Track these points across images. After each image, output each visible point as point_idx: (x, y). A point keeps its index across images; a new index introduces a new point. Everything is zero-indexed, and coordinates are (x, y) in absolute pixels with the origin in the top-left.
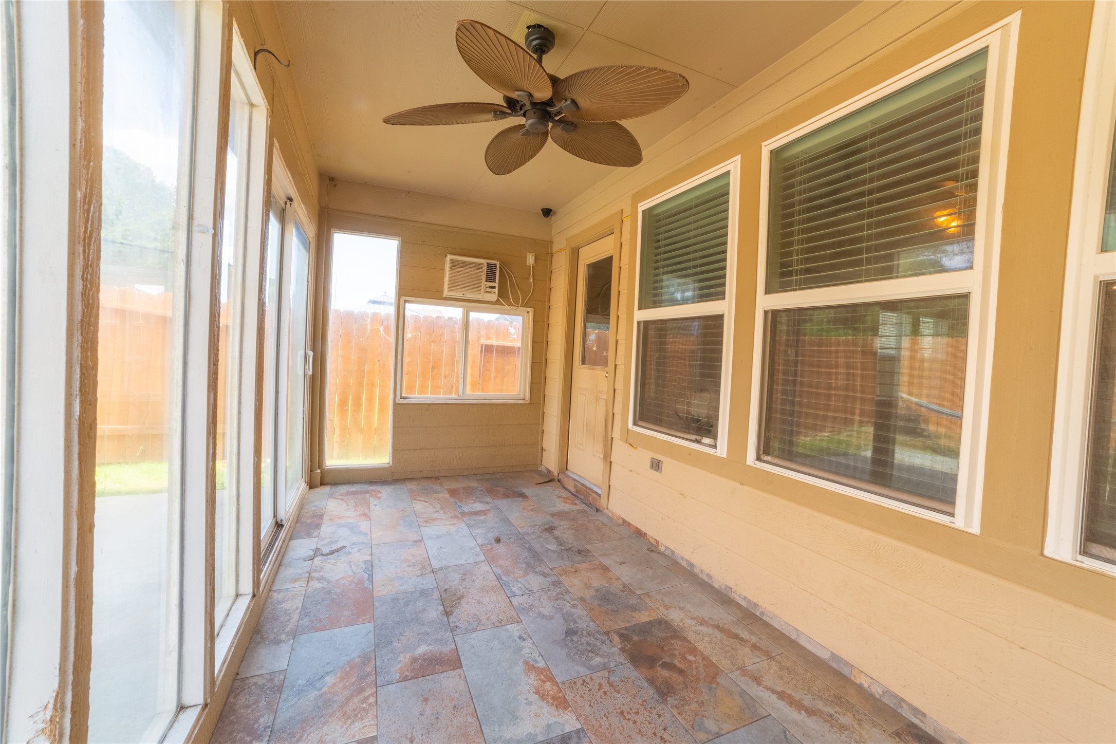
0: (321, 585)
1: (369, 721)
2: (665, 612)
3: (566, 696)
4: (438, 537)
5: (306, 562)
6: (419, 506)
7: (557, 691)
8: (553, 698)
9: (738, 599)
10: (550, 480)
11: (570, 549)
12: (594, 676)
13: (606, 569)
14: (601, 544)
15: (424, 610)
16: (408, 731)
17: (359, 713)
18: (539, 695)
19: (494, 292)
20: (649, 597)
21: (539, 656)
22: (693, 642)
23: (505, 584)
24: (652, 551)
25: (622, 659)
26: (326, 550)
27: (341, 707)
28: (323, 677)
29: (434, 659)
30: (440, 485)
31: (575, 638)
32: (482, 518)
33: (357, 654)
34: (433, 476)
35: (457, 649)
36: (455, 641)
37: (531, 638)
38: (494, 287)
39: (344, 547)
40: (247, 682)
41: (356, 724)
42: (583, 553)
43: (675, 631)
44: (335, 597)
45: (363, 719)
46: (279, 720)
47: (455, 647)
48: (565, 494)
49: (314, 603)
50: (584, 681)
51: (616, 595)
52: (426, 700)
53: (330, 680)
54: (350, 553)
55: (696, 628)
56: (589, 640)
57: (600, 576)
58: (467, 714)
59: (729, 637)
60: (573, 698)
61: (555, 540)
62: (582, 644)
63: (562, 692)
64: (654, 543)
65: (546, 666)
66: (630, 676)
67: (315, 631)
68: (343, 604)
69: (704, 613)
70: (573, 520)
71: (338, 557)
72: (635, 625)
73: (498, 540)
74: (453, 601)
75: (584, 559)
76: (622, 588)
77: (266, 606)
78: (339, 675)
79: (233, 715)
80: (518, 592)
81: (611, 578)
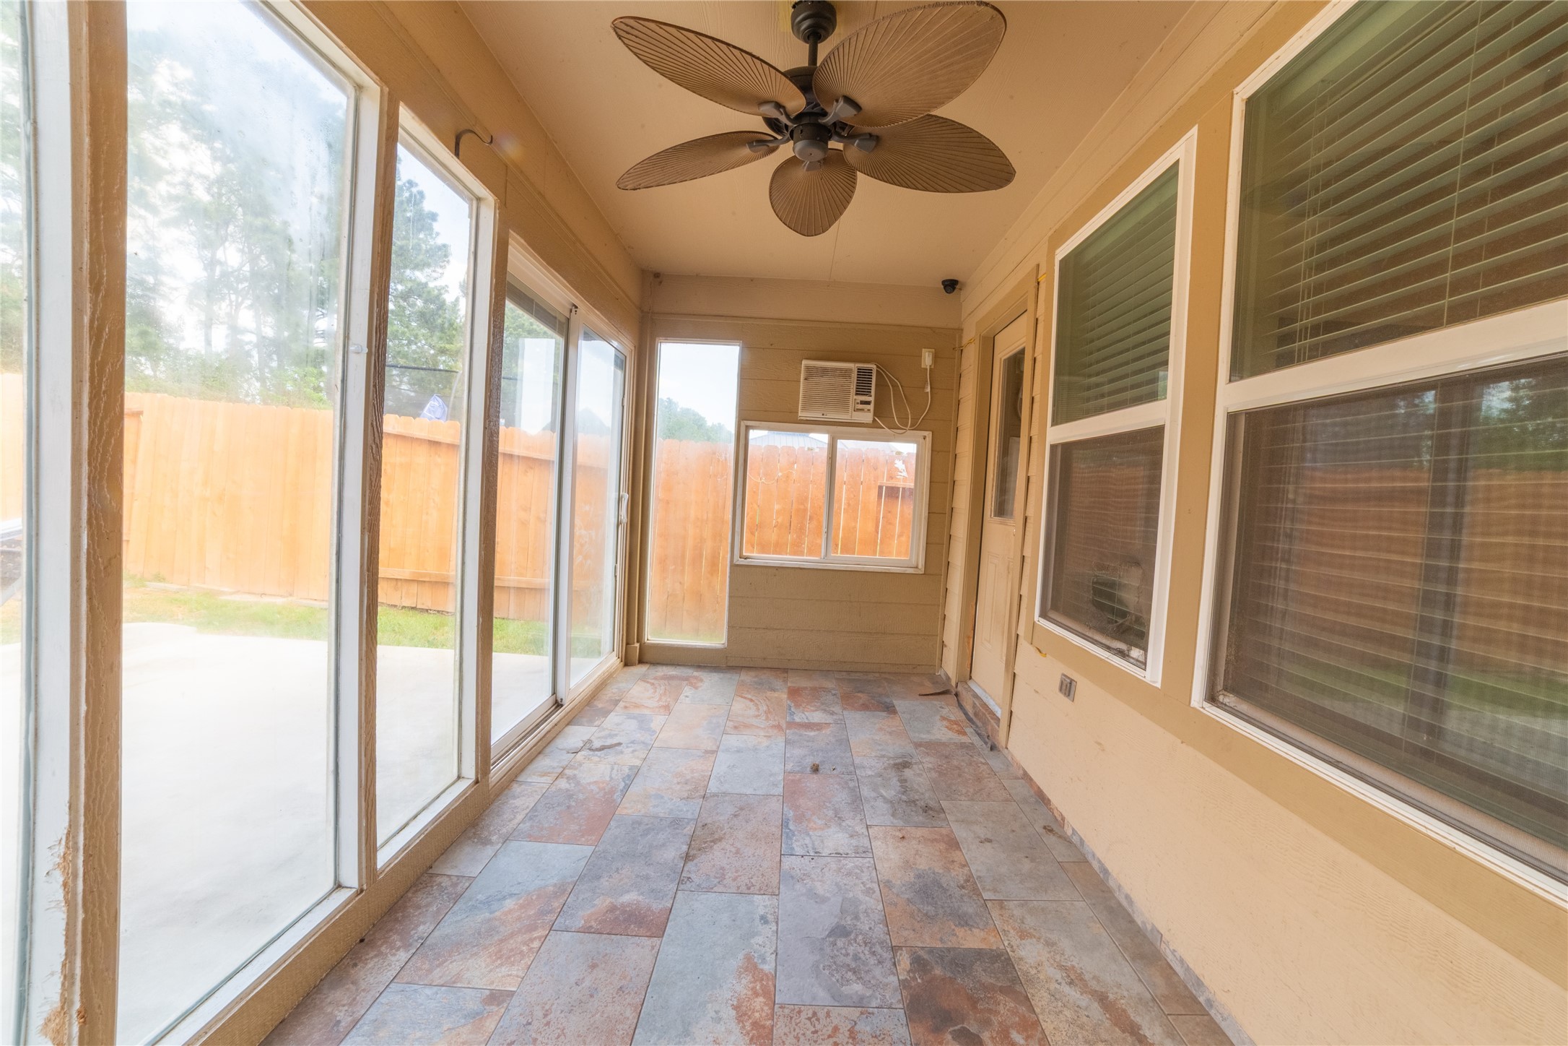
0: (568, 786)
1: (517, 970)
2: (1016, 941)
3: (775, 1029)
4: (739, 751)
5: (569, 755)
6: (740, 706)
7: (767, 1015)
8: (755, 1025)
9: (1170, 958)
10: (944, 691)
11: (914, 802)
12: (835, 1012)
13: (953, 844)
14: (969, 803)
15: (663, 845)
16: (549, 1000)
17: (514, 955)
18: (737, 1013)
19: (869, 410)
20: (1002, 908)
21: (772, 953)
22: (1037, 1010)
23: (787, 834)
24: (1051, 831)
25: (894, 998)
26: (597, 744)
27: (501, 941)
28: (504, 898)
29: (636, 915)
30: (784, 681)
31: (840, 943)
32: (812, 734)
33: (555, 881)
34: (780, 667)
35: (671, 909)
36: (675, 897)
37: (777, 923)
38: (868, 403)
39: (620, 744)
40: (434, 879)
41: (503, 969)
42: (931, 811)
43: (1016, 980)
44: (573, 804)
45: (513, 965)
46: (436, 933)
47: (670, 907)
48: (956, 714)
49: (548, 806)
50: (815, 1014)
51: (945, 890)
52: (594, 966)
53: (509, 904)
54: (622, 752)
55: (1058, 986)
56: (860, 951)
57: (937, 853)
58: (629, 1004)
59: (1116, 1025)
60: (782, 1035)
61: (899, 784)
62: (847, 954)
63: (773, 1020)
64: (1059, 819)
65: (773, 973)
66: (891, 1033)
67: (528, 840)
68: (576, 815)
69: (1088, 964)
70: (946, 757)
71: (606, 755)
72: (949, 950)
73: (816, 769)
74: (705, 843)
75: (927, 821)
76: (962, 882)
77: (499, 798)
78: (521, 901)
79: (402, 912)
80: (799, 851)
81: (953, 861)
